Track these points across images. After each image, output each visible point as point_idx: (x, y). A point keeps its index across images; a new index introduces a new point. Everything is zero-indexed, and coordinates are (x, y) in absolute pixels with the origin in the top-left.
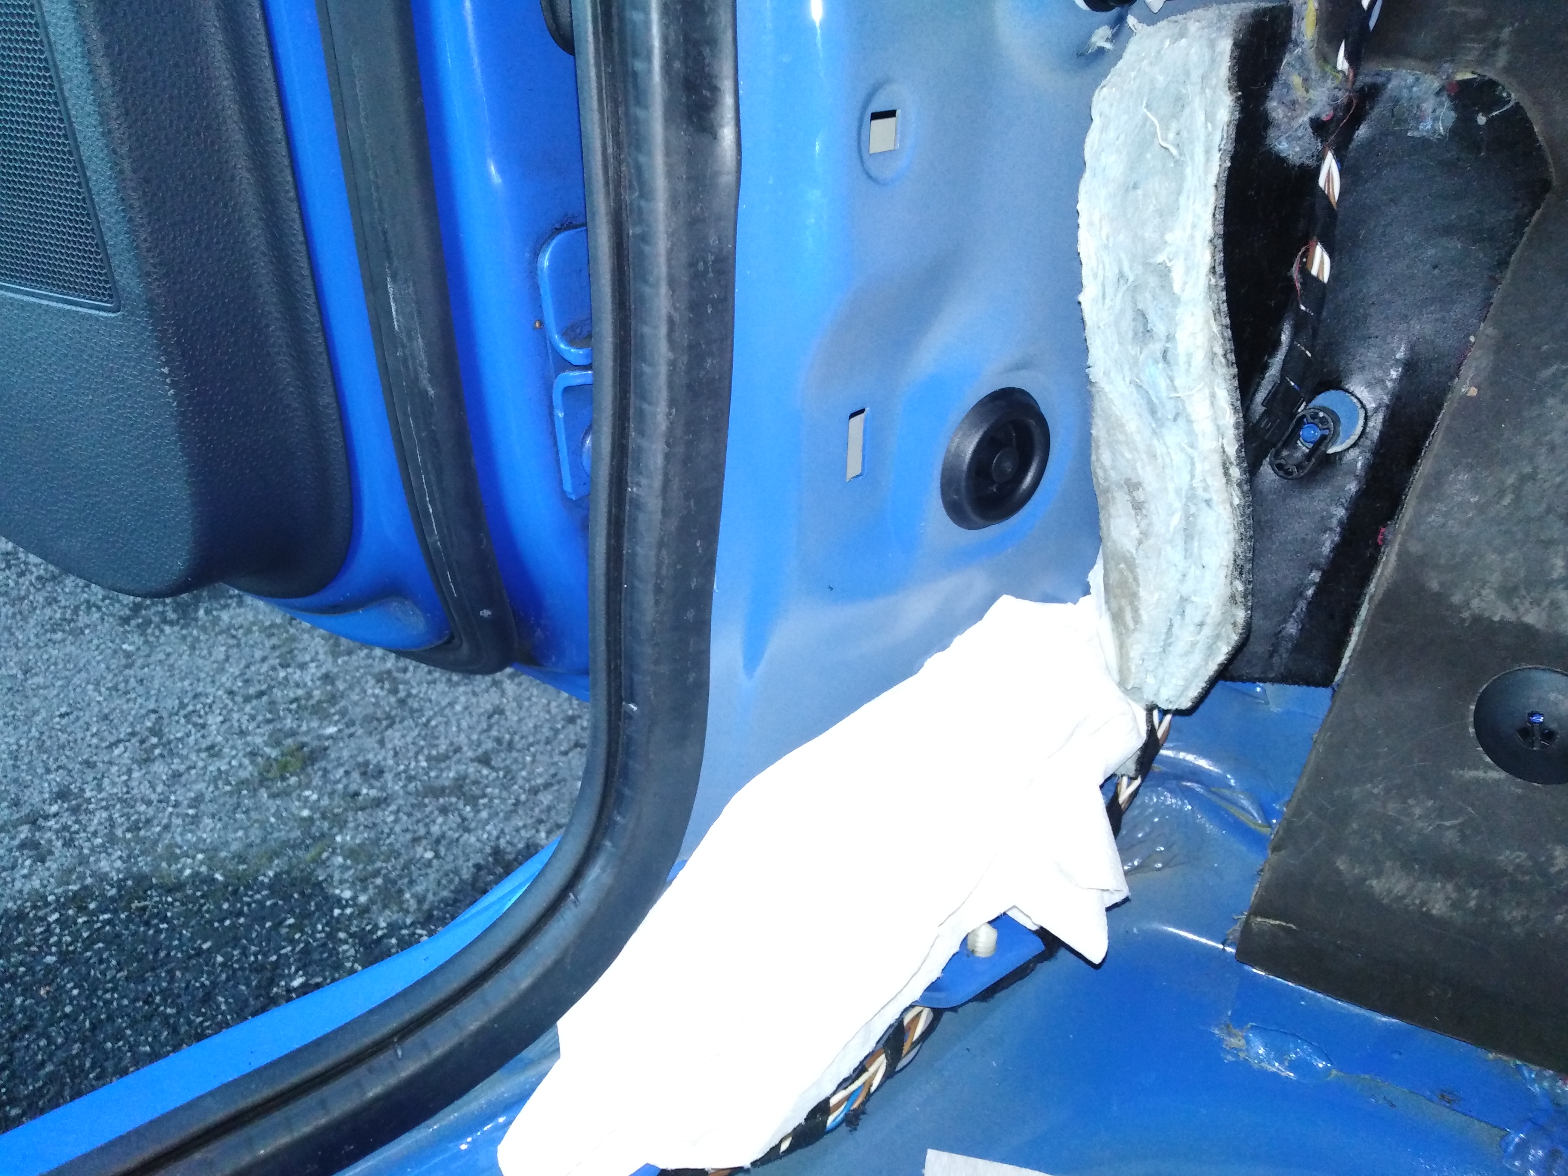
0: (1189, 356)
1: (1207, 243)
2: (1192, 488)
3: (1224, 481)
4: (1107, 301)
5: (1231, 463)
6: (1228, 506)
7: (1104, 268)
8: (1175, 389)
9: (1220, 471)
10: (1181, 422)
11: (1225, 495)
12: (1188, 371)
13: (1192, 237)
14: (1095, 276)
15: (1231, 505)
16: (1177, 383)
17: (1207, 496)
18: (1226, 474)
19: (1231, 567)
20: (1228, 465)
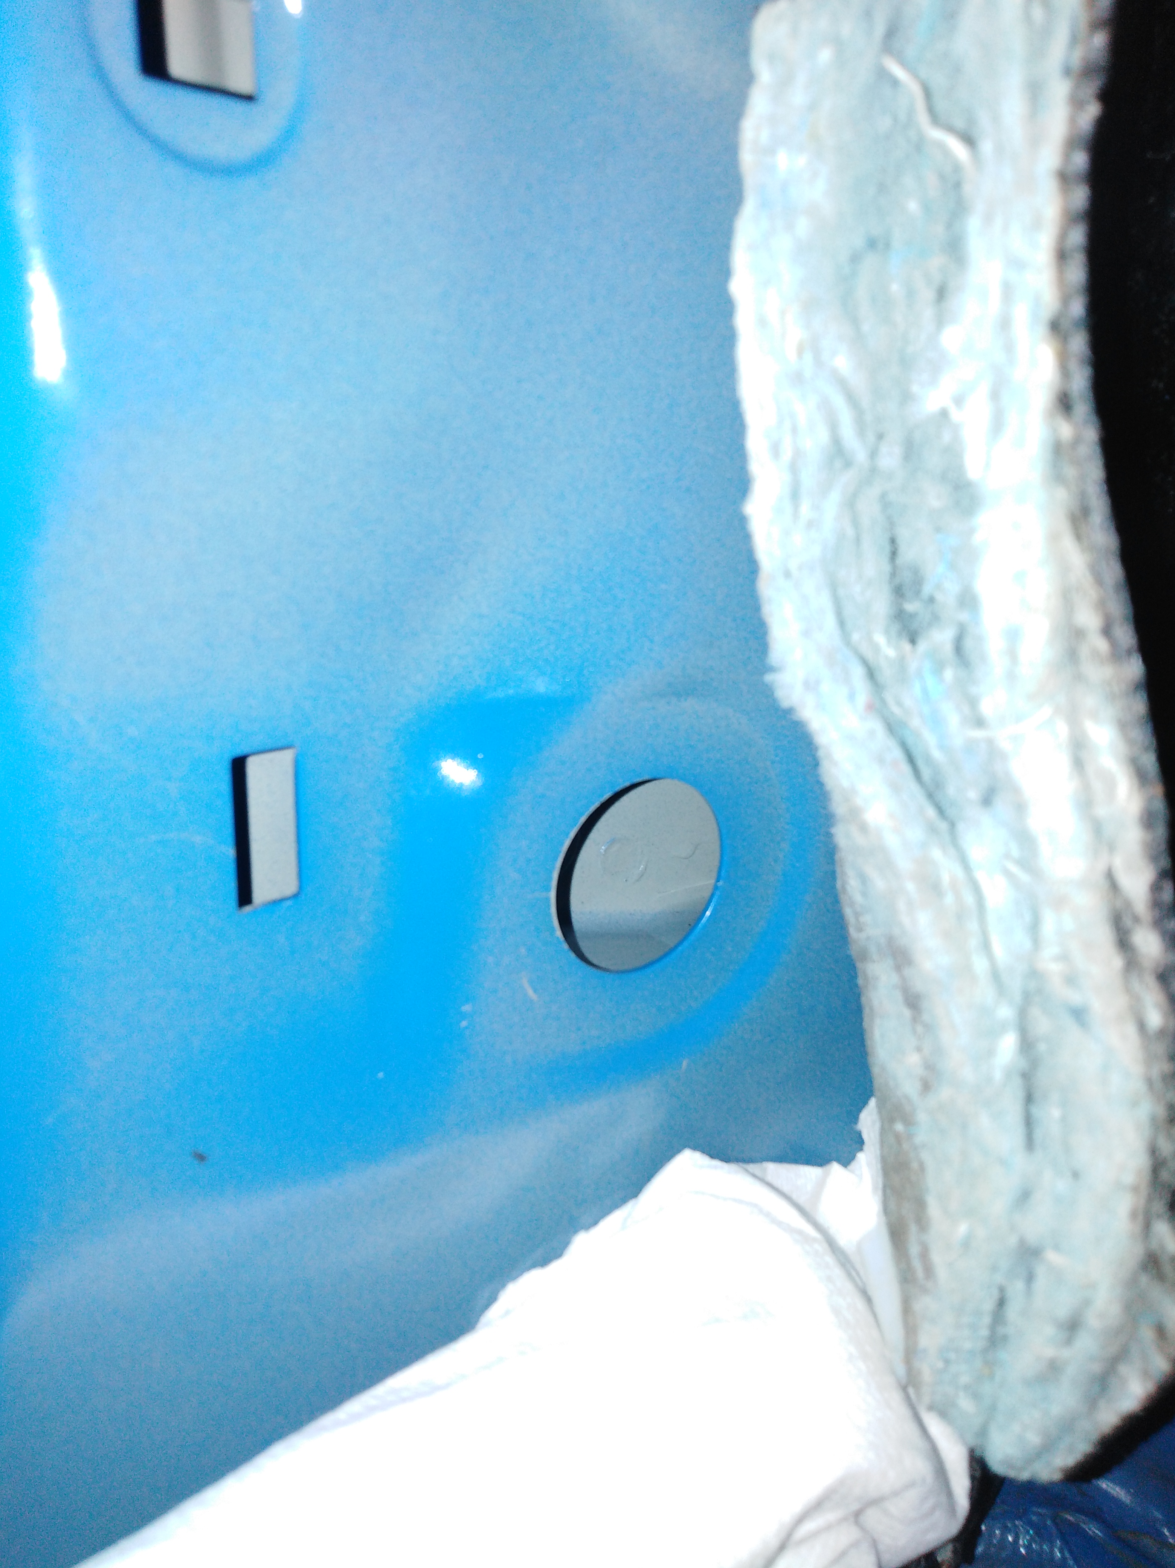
0: (1013, 636)
1: (1042, 330)
2: (1034, 973)
3: (1118, 962)
4: (805, 508)
5: (1136, 919)
6: (1131, 1030)
7: (794, 430)
8: (979, 722)
9: (1104, 936)
10: (1002, 806)
11: (1121, 1001)
12: (1011, 677)
13: (1005, 324)
14: (775, 449)
15: (1142, 1026)
16: (986, 708)
17: (1075, 998)
18: (1123, 943)
19: (1144, 1190)
20: (1127, 922)
